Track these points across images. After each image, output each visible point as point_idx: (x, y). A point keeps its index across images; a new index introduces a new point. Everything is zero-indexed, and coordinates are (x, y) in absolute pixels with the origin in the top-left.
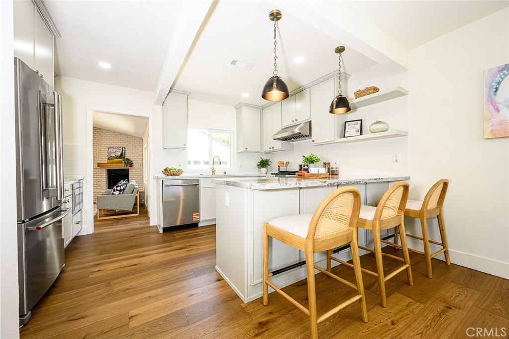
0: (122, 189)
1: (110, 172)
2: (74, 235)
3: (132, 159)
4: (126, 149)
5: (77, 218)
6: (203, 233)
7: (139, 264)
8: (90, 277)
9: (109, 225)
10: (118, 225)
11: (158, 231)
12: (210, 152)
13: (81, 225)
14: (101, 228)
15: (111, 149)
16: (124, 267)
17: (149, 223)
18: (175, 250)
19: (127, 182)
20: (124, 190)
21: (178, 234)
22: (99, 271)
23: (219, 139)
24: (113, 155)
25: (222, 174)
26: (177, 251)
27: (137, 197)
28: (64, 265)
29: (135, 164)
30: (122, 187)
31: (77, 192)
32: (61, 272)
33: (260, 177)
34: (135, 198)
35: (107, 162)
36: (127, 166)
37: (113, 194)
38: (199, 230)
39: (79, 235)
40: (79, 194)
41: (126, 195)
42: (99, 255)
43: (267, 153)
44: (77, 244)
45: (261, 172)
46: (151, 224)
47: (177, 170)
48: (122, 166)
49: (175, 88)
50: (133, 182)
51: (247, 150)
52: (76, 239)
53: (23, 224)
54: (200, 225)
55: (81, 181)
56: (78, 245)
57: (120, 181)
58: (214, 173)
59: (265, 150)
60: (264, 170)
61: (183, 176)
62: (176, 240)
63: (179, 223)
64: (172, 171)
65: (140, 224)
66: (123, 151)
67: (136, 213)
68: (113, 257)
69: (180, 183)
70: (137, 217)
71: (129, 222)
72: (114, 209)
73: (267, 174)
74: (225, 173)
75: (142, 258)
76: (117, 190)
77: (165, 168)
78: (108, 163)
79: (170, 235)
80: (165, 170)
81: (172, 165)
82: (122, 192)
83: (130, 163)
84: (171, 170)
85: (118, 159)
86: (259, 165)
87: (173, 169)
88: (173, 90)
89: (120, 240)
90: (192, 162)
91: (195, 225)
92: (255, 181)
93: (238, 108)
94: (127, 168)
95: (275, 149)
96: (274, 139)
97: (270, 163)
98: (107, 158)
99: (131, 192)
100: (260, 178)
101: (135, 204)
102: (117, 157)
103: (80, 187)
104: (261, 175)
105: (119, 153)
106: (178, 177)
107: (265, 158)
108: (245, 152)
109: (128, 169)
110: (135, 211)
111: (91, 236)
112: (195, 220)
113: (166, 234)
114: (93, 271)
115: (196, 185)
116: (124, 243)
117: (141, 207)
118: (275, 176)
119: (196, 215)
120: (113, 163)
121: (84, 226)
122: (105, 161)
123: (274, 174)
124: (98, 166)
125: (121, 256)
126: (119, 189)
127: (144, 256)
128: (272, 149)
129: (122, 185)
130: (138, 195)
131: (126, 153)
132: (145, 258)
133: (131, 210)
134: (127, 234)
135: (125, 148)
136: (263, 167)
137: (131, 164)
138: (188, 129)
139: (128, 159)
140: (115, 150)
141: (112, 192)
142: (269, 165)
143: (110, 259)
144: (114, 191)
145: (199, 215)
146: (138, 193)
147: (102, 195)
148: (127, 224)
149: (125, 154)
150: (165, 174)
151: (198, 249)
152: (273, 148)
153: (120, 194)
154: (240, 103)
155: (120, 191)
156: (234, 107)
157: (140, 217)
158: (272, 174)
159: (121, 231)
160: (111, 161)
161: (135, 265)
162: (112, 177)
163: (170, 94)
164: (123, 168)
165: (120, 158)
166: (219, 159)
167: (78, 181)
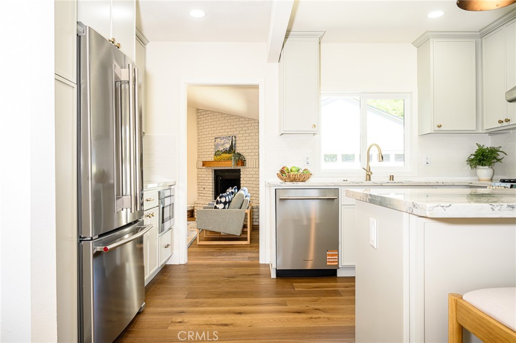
0: (227, 200)
1: (218, 174)
2: (162, 263)
3: (244, 154)
4: (237, 139)
5: (166, 238)
6: (343, 291)
7: (232, 324)
8: (170, 328)
9: (209, 254)
10: (220, 255)
11: (270, 275)
12: (363, 137)
13: (172, 249)
14: (199, 257)
15: (218, 140)
16: (211, 324)
17: (258, 258)
18: (290, 312)
19: (236, 190)
20: (230, 202)
21: (300, 286)
22: (181, 322)
23: (393, 113)
24: (221, 149)
25: (387, 179)
26: (292, 316)
27: (246, 214)
28: (144, 303)
29: (248, 163)
30: (227, 198)
31: (167, 202)
32: (139, 313)
33: (471, 187)
34: (244, 216)
35: (213, 159)
36: (238, 165)
37: (216, 207)
38: (338, 284)
39: (168, 263)
40: (170, 205)
41: (233, 210)
42: (186, 298)
43: (492, 133)
44: (165, 276)
45: (476, 175)
46: (262, 261)
47: (301, 171)
48: (231, 165)
49: (295, 28)
50: (244, 191)
51: (441, 128)
52: (165, 269)
53: (91, 242)
54: (340, 274)
55: (172, 187)
56: (166, 278)
57: (228, 188)
58: (369, 177)
59: (486, 127)
60: (484, 172)
61: (311, 182)
62: (293, 294)
63: (309, 266)
64: (292, 173)
65: (249, 258)
66: (234, 143)
67: (246, 239)
68: (201, 305)
69: (314, 194)
70: (246, 246)
71: (235, 253)
72: (216, 230)
73: (491, 180)
74: (392, 177)
75: (238, 316)
76: (221, 202)
77: (280, 168)
78: (215, 161)
79: (286, 285)
80: (282, 172)
81: (294, 163)
82: (227, 206)
83: (241, 161)
84: (291, 171)
85: (226, 155)
86: (470, 161)
87: (294, 169)
88: (291, 33)
89: (215, 280)
90: (339, 158)
91: (331, 273)
92: (462, 195)
93: (421, 44)
94: (238, 168)
95: (511, 123)
96: (510, 101)
97: (501, 155)
98: (214, 153)
99: (240, 206)
100: (474, 190)
101: (245, 226)
102: (226, 152)
103: (170, 196)
104: (476, 183)
105: (228, 146)
106: (300, 184)
107: (488, 143)
108: (436, 133)
109: (239, 171)
110: (243, 236)
111: (183, 267)
112: (330, 263)
113: (281, 281)
114: (173, 320)
115: (334, 199)
116: (220, 286)
117: (251, 231)
118: (509, 185)
119: (332, 255)
120: (220, 161)
121: (176, 252)
122: (211, 158)
123: (509, 181)
124: (203, 165)
125: (210, 305)
126: (223, 200)
127: (240, 313)
128: (505, 124)
129: (228, 195)
130: (248, 211)
131: (237, 145)
132: (243, 317)
133: (239, 235)
134: (226, 272)
135: (235, 137)
136: (482, 165)
137: (243, 163)
138: (323, 98)
139: (239, 154)
140: (223, 142)
141: (215, 205)
142: (499, 160)
143: (197, 306)
144: (217, 203)
145: (338, 255)
146: (250, 207)
147: (204, 208)
148: (231, 255)
149: (235, 147)
150: (281, 179)
151: (328, 319)
152: (507, 120)
153: (224, 208)
154: (427, 32)
155: (225, 203)
156: (412, 43)
157: (251, 247)
158: (503, 181)
159: (218, 266)
160: (218, 157)
161: (226, 325)
162: (219, 181)
163: (288, 40)
164: (233, 168)
165: (229, 154)
166: (380, 150)
167: (168, 188)
